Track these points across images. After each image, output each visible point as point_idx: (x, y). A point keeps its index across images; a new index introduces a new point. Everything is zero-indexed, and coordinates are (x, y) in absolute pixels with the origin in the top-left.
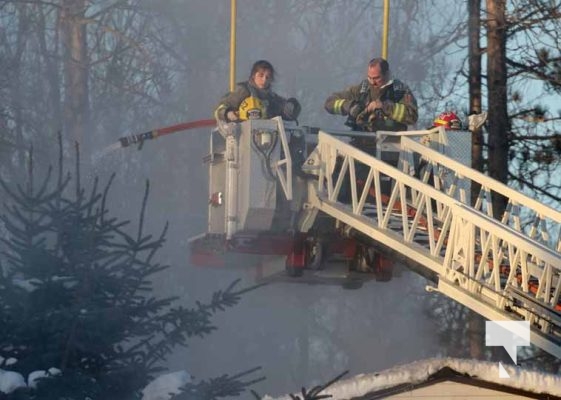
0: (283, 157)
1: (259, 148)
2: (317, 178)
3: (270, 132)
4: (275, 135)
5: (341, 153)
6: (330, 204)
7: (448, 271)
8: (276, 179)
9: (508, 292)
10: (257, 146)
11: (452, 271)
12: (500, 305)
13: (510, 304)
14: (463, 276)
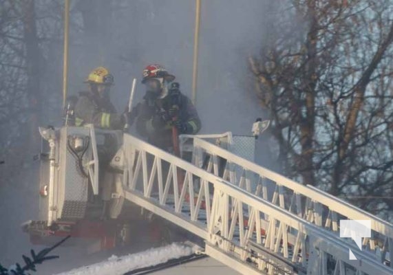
0: (93, 159)
1: (74, 151)
2: (122, 172)
3: (82, 138)
4: (87, 140)
5: (138, 149)
6: (130, 191)
7: (211, 235)
8: (88, 177)
9: (247, 245)
10: (72, 149)
11: (214, 236)
12: (243, 258)
13: (249, 255)
14: (221, 238)
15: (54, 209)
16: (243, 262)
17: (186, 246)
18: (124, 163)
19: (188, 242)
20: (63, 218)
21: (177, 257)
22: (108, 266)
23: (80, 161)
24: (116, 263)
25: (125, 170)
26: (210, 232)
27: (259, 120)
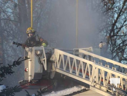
0: (44, 58)
1: (37, 55)
2: (54, 62)
3: (40, 50)
4: (42, 51)
5: (60, 54)
6: (58, 69)
8: (43, 64)
9: (107, 86)
10: (36, 55)
11: (93, 83)
12: (105, 90)
13: (108, 89)
14: (96, 84)
15: (31, 76)
16: (105, 92)
17: (79, 87)
18: (55, 59)
19: (80, 86)
20: (34, 79)
21: (76, 91)
22: (52, 95)
23: (40, 59)
24: (55, 94)
25: (56, 61)
26: (91, 82)
27: (102, 42)
